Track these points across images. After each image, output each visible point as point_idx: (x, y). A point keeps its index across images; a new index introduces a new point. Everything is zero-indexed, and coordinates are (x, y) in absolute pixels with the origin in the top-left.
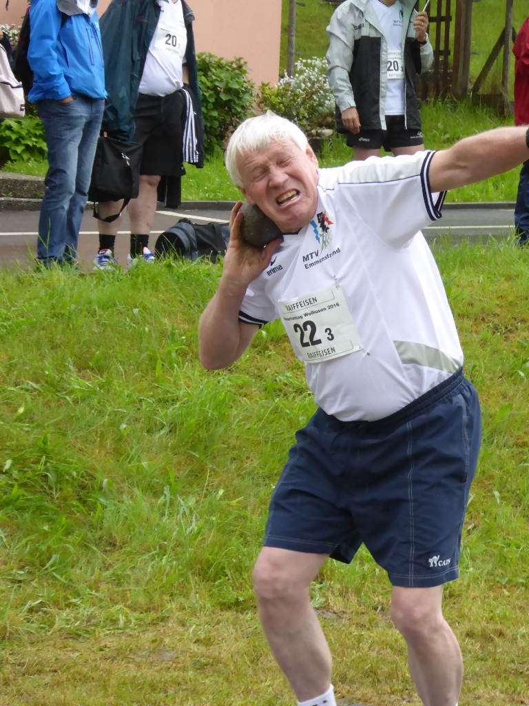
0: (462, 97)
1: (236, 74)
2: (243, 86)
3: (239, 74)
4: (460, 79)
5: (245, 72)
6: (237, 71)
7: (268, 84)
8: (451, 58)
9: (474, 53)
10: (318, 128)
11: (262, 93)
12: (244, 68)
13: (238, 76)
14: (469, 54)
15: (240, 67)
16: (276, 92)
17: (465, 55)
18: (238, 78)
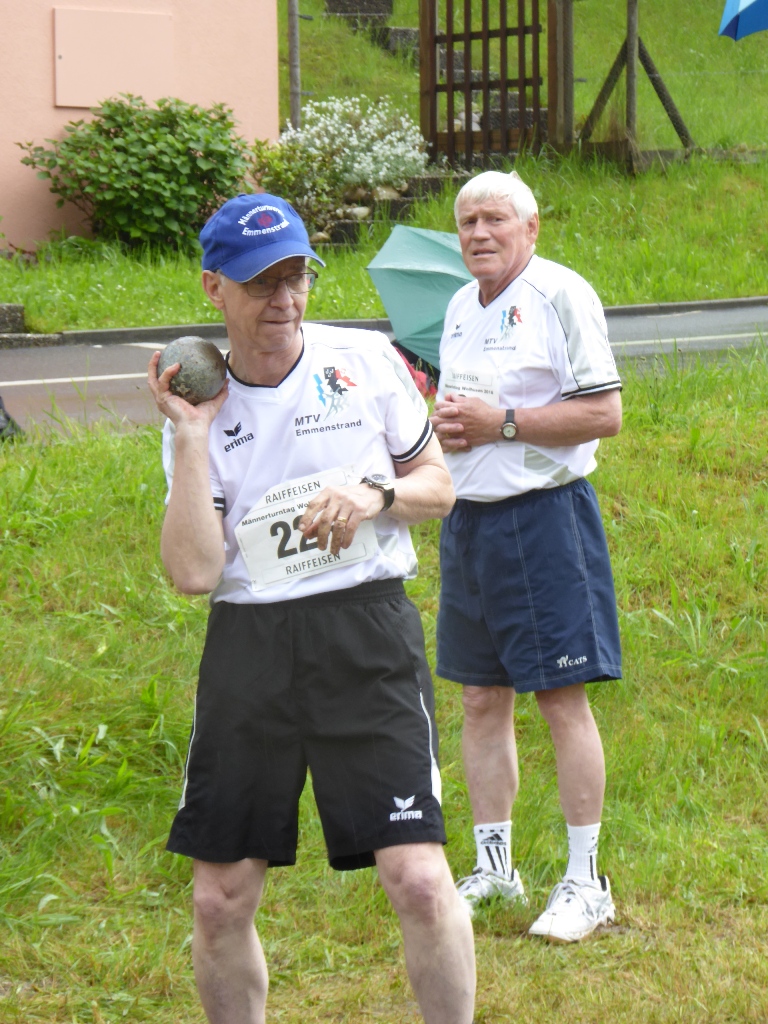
0: (566, 147)
1: (219, 128)
2: (230, 147)
3: (222, 129)
4: (561, 121)
5: (231, 125)
6: (219, 125)
7: (266, 143)
8: (544, 89)
9: (581, 80)
10: (345, 206)
11: (259, 157)
12: (229, 119)
13: (221, 132)
14: (572, 81)
15: (223, 118)
16: (279, 153)
17: (565, 84)
18: (221, 135)
